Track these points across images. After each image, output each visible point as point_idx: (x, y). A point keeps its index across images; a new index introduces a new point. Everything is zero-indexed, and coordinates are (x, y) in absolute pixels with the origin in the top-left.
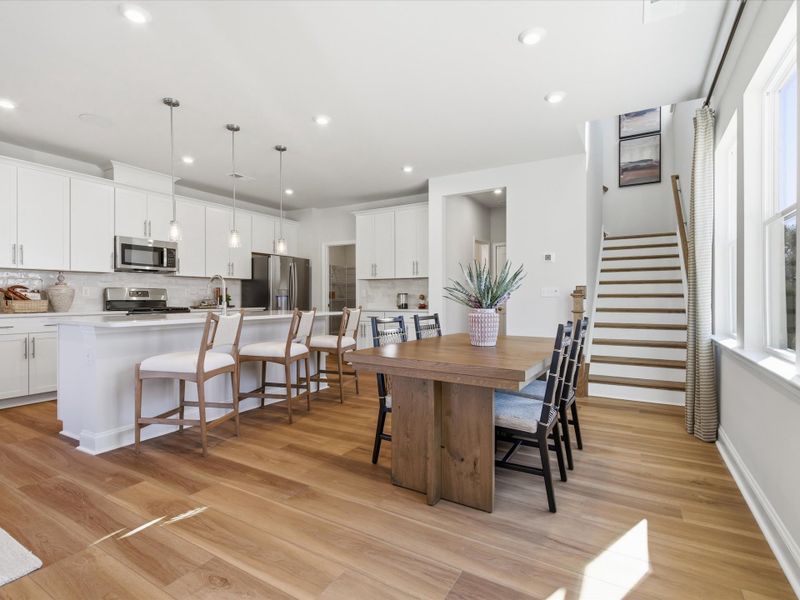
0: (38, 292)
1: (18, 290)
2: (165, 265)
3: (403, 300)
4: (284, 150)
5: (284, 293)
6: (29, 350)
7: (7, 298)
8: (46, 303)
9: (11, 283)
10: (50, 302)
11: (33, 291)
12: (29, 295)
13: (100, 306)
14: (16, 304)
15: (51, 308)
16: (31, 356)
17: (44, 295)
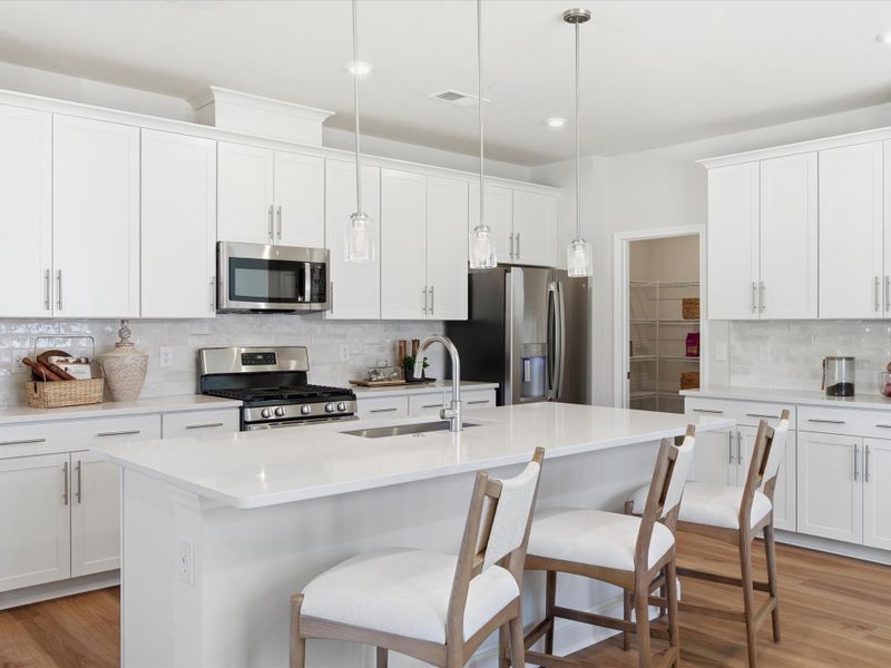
0: (87, 362)
1: (54, 360)
2: (307, 298)
3: (840, 375)
4: (585, 18)
5: (535, 350)
6: (72, 485)
7: (37, 377)
8: (99, 384)
9: (44, 345)
10: (107, 383)
11: (79, 362)
12: (72, 369)
13: (190, 385)
14: (51, 389)
15: (109, 396)
16: (75, 499)
17: (97, 366)
